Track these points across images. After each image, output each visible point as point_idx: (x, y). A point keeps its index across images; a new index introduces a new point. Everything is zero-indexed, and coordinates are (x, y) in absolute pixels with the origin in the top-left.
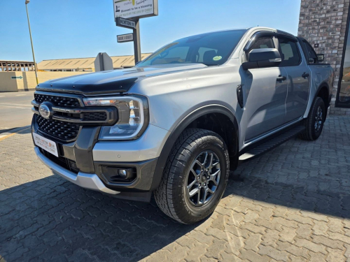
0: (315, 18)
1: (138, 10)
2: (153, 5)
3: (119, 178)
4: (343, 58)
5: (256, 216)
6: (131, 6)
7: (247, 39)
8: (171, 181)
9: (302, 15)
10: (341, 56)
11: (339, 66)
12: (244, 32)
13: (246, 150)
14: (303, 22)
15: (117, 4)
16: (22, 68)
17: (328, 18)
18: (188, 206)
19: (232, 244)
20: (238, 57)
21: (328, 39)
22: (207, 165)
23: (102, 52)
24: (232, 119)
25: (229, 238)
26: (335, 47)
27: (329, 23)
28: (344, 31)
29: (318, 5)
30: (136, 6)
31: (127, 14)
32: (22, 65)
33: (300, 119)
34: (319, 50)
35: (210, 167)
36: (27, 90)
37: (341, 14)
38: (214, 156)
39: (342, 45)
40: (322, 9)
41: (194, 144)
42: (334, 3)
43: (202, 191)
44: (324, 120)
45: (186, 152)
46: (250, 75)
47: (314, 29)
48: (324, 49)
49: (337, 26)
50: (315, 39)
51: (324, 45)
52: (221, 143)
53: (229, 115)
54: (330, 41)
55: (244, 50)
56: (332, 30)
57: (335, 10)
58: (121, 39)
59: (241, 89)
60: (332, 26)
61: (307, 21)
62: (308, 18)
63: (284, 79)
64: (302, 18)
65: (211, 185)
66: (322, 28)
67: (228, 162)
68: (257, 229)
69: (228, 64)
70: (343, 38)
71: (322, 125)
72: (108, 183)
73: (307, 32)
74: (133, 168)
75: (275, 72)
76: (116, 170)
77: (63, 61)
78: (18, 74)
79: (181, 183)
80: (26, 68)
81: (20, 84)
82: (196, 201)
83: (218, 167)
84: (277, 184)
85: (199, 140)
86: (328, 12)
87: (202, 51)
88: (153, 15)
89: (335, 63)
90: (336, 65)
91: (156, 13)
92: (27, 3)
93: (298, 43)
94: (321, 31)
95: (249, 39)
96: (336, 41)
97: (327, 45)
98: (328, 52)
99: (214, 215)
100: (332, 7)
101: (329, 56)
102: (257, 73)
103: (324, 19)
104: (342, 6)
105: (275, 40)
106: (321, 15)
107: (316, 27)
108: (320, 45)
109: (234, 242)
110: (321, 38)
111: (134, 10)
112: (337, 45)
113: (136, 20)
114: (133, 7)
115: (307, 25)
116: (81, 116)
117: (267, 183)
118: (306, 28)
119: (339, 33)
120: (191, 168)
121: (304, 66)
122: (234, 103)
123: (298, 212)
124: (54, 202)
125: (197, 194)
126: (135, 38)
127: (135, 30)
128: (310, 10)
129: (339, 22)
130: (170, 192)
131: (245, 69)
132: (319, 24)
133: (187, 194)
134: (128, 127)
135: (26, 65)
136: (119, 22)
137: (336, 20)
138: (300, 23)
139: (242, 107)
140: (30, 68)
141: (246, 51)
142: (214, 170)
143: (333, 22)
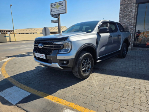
0: (125, 14)
1: (60, 11)
2: (65, 9)
3: (64, 64)
4: (135, 29)
5: (102, 77)
6: (57, 10)
7: (99, 23)
8: (77, 65)
9: (120, 13)
10: (135, 28)
11: (134, 32)
12: (98, 22)
13: (99, 59)
14: (121, 16)
15: (52, 9)
16: (8, 33)
17: (129, 15)
18: (82, 73)
19: (94, 83)
20: (96, 30)
21: (130, 22)
22: (87, 62)
23: (45, 27)
24: (95, 49)
25: (94, 82)
26: (132, 25)
27: (130, 16)
28: (136, 19)
29: (126, 10)
30: (59, 9)
31: (56, 13)
32: (8, 31)
33: (118, 50)
34: (126, 26)
35: (88, 63)
36: (11, 42)
37: (134, 13)
38: (89, 60)
39: (135, 24)
40: (127, 11)
41: (84, 55)
42: (132, 9)
43: (86, 69)
44: (127, 51)
45: (81, 57)
46: (100, 36)
47: (124, 18)
48: (128, 26)
49: (133, 17)
50: (125, 22)
51: (128, 24)
52: (91, 56)
53: (94, 47)
54: (130, 23)
55: (98, 28)
56: (131, 19)
57: (132, 12)
58: (53, 22)
59: (97, 40)
60: (131, 17)
61: (122, 16)
62: (122, 14)
63: (111, 37)
64: (120, 14)
65: (88, 68)
66: (128, 18)
67: (93, 62)
68: (102, 80)
69: (93, 32)
70: (135, 22)
71: (126, 53)
72: (60, 65)
73: (122, 20)
74: (67, 61)
75: (108, 34)
76: (63, 61)
77: (24, 30)
78: (7, 35)
79: (80, 66)
80: (10, 33)
81: (8, 39)
82: (84, 72)
83: (90, 63)
84: (109, 70)
85: (85, 54)
86: (129, 12)
87: (84, 27)
88: (65, 13)
89: (132, 31)
90: (133, 31)
91: (66, 12)
92: (11, 6)
93: (117, 25)
94: (127, 19)
95: (100, 23)
96: (133, 23)
97: (130, 24)
98: (130, 27)
99: (89, 77)
100: (131, 11)
101: (130, 28)
102: (102, 35)
103: (128, 15)
104: (134, 10)
105: (108, 24)
106: (127, 13)
107: (125, 18)
108: (127, 24)
109: (95, 83)
110: (127, 22)
111: (58, 11)
112: (133, 24)
113: (59, 15)
114: (58, 10)
115: (122, 17)
116: (53, 47)
117: (106, 70)
118: (122, 18)
119: (133, 20)
120: (83, 62)
121: (119, 32)
122: (95, 44)
123: (114, 76)
124: (39, 75)
125: (84, 70)
126: (58, 21)
127: (58, 19)
128: (123, 12)
129: (134, 16)
130: (77, 68)
131: (98, 34)
132: (126, 17)
133: (82, 70)
134: (66, 50)
135: (10, 31)
136: (53, 16)
137: (132, 15)
138: (120, 16)
139: (97, 45)
140: (11, 33)
141: (99, 28)
142: (89, 64)
143: (131, 16)
